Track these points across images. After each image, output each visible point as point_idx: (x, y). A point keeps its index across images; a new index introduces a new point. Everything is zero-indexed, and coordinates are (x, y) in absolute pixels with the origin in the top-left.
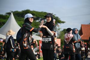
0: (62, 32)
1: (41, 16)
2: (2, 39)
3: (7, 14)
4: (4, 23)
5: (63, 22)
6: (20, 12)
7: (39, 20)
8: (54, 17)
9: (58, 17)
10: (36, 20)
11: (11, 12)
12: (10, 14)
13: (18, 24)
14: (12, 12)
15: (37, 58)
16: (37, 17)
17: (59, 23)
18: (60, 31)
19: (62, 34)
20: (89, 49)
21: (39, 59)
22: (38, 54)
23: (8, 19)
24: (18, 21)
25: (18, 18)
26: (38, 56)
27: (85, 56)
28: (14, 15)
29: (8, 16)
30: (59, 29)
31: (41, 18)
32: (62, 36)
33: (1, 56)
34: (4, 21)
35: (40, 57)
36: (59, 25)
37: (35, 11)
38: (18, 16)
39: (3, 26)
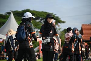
0: (62, 32)
1: (42, 16)
2: (2, 39)
3: (6, 14)
4: (4, 23)
5: (64, 22)
6: (20, 12)
7: (40, 20)
8: (55, 16)
9: (58, 17)
10: (37, 20)
11: (10, 12)
12: (9, 13)
13: (18, 23)
14: (12, 11)
15: (37, 59)
16: (37, 17)
17: (59, 23)
18: (61, 31)
19: (63, 34)
20: (90, 49)
21: (39, 60)
22: (38, 55)
23: (8, 19)
24: (18, 21)
25: (18, 17)
26: (38, 56)
27: (85, 57)
28: (14, 15)
29: (8, 16)
30: (59, 29)
31: (41, 18)
32: (63, 36)
33: (1, 56)
34: (4, 20)
35: (40, 57)
36: (59, 25)
37: (35, 11)
38: (18, 16)
39: (2, 25)
